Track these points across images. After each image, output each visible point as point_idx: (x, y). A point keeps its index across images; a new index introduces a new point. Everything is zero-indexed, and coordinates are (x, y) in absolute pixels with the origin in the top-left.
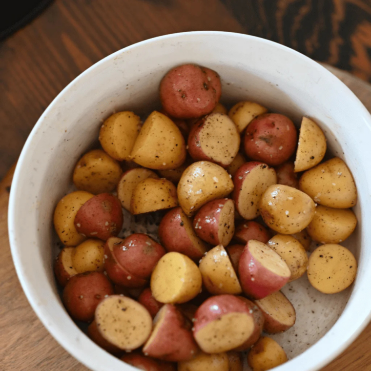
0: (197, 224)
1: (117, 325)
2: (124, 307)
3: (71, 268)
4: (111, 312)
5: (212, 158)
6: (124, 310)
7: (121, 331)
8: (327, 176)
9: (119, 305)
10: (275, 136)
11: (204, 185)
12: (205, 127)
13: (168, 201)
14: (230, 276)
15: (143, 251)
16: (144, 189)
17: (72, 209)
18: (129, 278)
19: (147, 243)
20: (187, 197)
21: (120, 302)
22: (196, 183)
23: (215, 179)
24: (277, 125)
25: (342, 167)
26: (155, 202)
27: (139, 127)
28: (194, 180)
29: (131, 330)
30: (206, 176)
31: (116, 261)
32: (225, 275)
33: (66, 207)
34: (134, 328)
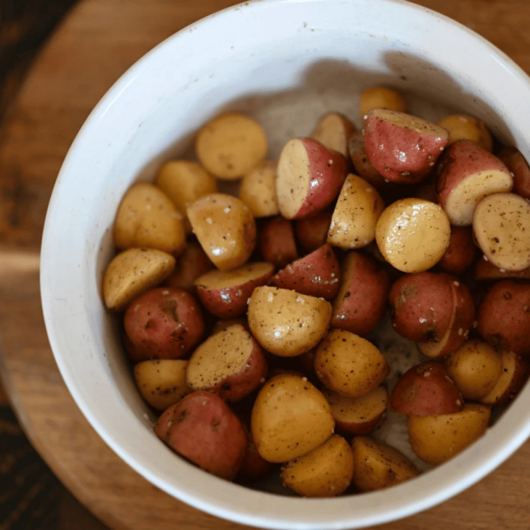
0: (332, 282)
1: (517, 233)
2: (494, 242)
3: (506, 370)
4: (512, 251)
5: (250, 337)
6: (497, 240)
7: (519, 225)
8: (147, 224)
9: (497, 249)
10: (160, 307)
11: (289, 302)
12: (224, 377)
13: (339, 337)
14: (351, 187)
15: (416, 293)
16: (352, 372)
17: (450, 421)
18: (456, 284)
19: (404, 300)
20: (316, 311)
21: (493, 252)
22: (294, 313)
23: (271, 298)
24: (146, 319)
25: (122, 222)
26: (354, 345)
27: (290, 464)
28: (293, 319)
29: (508, 216)
30: (278, 310)
31: (454, 310)
32: (355, 192)
33: (455, 432)
34: (502, 214)
